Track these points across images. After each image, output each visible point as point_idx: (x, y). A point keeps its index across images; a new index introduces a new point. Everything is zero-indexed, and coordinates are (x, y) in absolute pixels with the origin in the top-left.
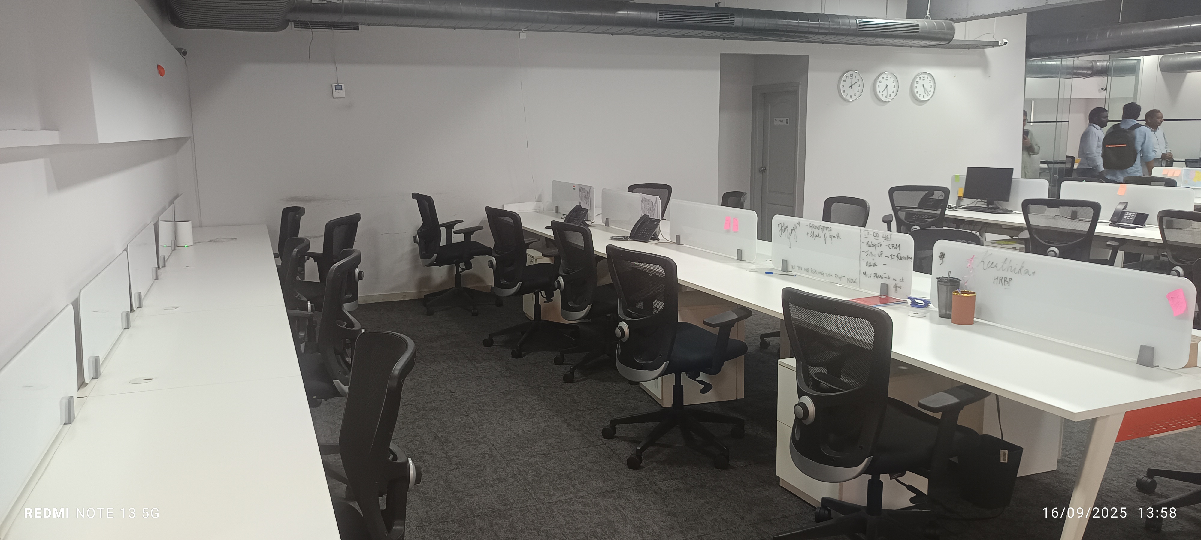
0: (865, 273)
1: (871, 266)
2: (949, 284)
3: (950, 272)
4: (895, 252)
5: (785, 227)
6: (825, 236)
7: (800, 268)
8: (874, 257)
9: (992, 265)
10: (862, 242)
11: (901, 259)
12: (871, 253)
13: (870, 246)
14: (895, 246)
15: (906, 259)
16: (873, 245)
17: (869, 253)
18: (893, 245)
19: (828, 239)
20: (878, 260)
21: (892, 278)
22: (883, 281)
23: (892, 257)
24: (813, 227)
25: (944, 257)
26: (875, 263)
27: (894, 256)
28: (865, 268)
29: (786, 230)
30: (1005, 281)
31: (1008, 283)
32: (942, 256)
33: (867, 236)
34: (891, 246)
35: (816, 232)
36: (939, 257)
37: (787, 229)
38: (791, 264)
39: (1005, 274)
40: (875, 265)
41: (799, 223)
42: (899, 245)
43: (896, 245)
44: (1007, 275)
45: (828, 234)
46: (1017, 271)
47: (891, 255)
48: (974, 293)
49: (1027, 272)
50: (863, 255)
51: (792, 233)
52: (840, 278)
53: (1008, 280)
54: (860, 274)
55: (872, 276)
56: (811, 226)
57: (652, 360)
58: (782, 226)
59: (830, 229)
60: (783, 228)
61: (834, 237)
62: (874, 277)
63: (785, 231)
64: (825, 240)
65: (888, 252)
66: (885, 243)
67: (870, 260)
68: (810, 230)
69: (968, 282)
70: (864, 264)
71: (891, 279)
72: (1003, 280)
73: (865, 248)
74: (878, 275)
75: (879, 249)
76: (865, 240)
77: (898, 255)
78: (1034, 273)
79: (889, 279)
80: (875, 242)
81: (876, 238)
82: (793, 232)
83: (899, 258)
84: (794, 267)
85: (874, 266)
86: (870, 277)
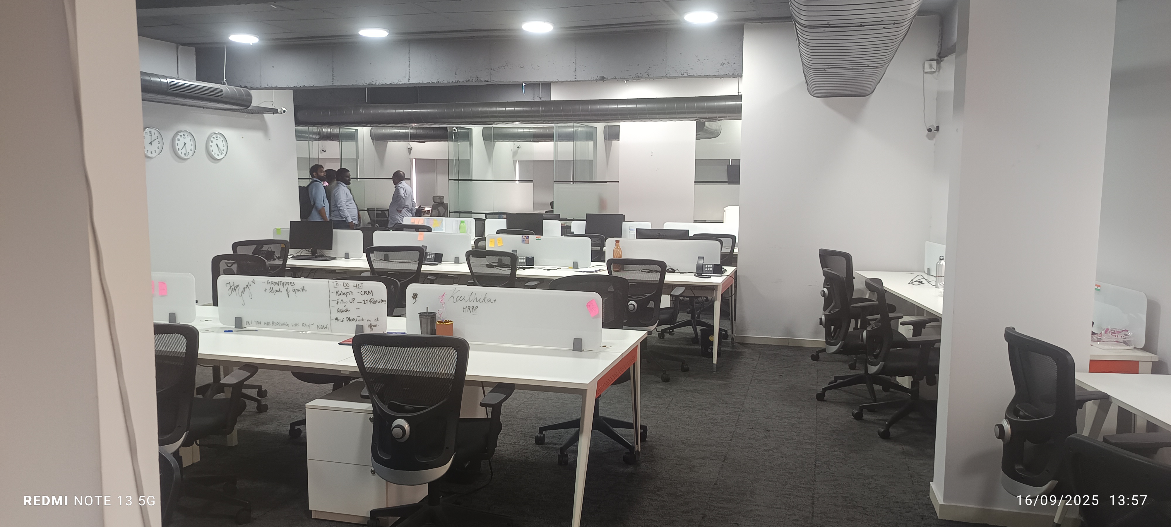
0: (336, 319)
1: (343, 311)
2: (430, 317)
3: (427, 308)
4: (368, 297)
5: (235, 285)
6: (287, 290)
7: (258, 323)
8: (345, 304)
9: (460, 299)
10: (331, 292)
11: (374, 302)
12: (342, 300)
13: (340, 295)
14: (367, 293)
15: (379, 302)
16: (344, 294)
17: (340, 301)
18: (365, 292)
19: (292, 294)
20: (349, 306)
21: (366, 319)
22: (358, 323)
23: (365, 302)
24: (273, 283)
25: (417, 297)
26: (347, 309)
27: (367, 301)
28: (335, 314)
29: (237, 289)
31: (475, 310)
32: (415, 296)
33: (336, 286)
34: (363, 293)
35: (276, 288)
36: (412, 297)
37: (238, 287)
38: (245, 320)
39: (471, 304)
41: (253, 281)
42: (372, 291)
43: (369, 292)
44: (475, 304)
45: (290, 288)
46: (481, 301)
48: (452, 321)
49: (490, 300)
50: (334, 303)
51: (244, 290)
52: (309, 326)
53: (475, 308)
54: (331, 320)
55: (345, 320)
56: (269, 283)
58: (232, 284)
59: (293, 284)
60: (233, 287)
61: (298, 290)
62: (347, 320)
63: (235, 290)
64: (288, 293)
65: (360, 298)
66: (356, 291)
67: (341, 306)
68: (268, 287)
69: (442, 315)
70: (334, 311)
71: (366, 321)
72: (471, 309)
73: (334, 297)
74: (351, 319)
75: (350, 297)
76: (336, 290)
77: (371, 300)
78: (495, 301)
79: (363, 320)
80: (345, 291)
81: (346, 287)
82: (247, 290)
84: (250, 323)
85: (346, 311)
86: (343, 321)
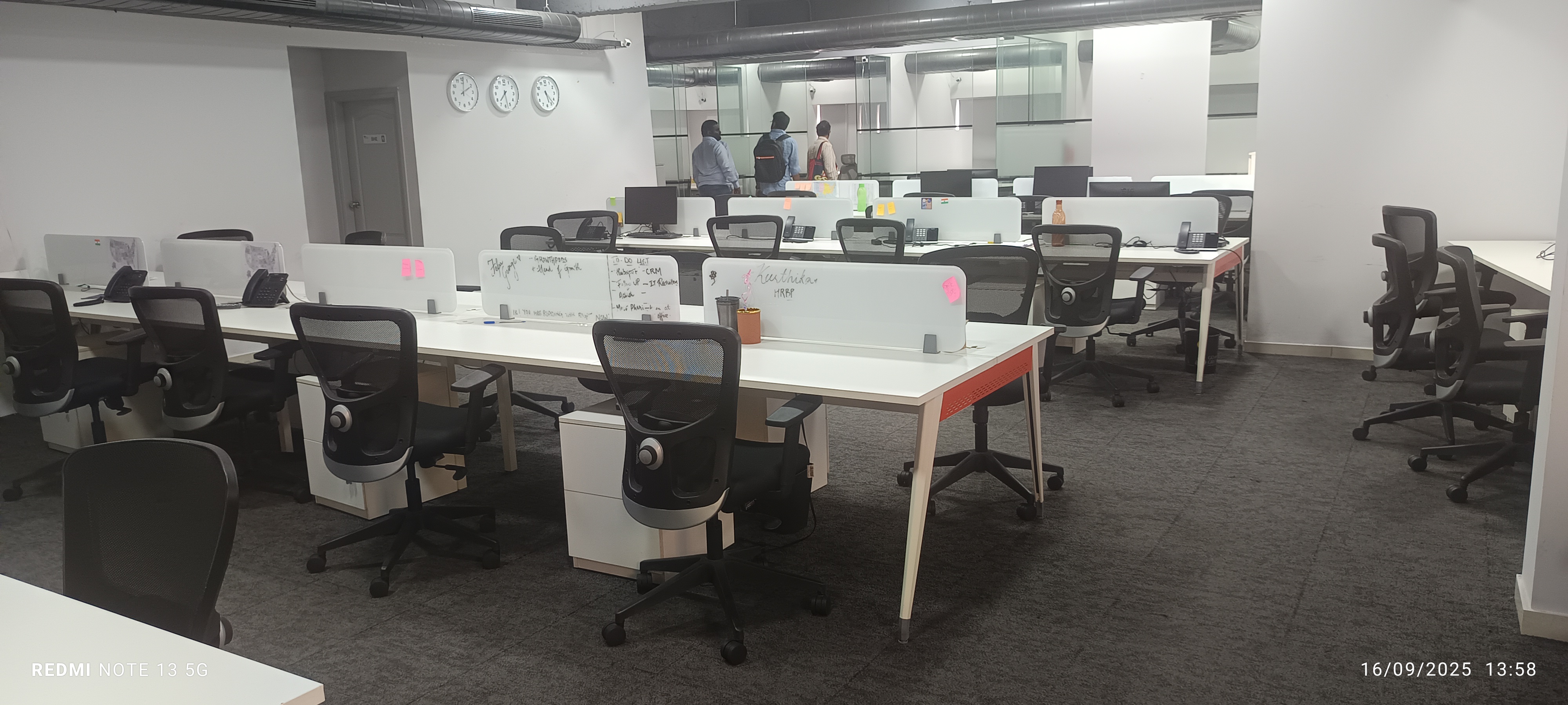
0: (618, 307)
1: (626, 296)
2: (730, 303)
3: (727, 291)
4: (655, 277)
5: (499, 263)
6: (558, 268)
7: (528, 312)
8: (628, 287)
9: (771, 278)
10: (610, 271)
11: (663, 284)
12: (624, 282)
13: (622, 274)
14: (654, 271)
15: (670, 283)
16: (626, 273)
17: (622, 282)
18: (652, 270)
19: (564, 272)
20: (634, 289)
21: (654, 306)
22: (645, 312)
23: (652, 283)
24: (541, 260)
25: (715, 276)
26: (630, 293)
27: (654, 282)
28: (617, 301)
29: (501, 267)
30: (788, 292)
31: (791, 294)
32: (713, 275)
33: (616, 263)
34: (649, 271)
35: (546, 265)
36: (710, 276)
37: (502, 265)
38: (512, 309)
39: (785, 286)
40: (631, 295)
41: (519, 257)
42: (660, 269)
43: (656, 269)
44: (790, 286)
45: (562, 266)
46: (798, 280)
47: (651, 281)
48: (758, 310)
49: (809, 280)
50: (614, 286)
51: (509, 270)
52: (586, 316)
53: (790, 291)
54: (612, 308)
55: (629, 308)
56: (537, 259)
57: (389, 449)
58: (495, 262)
59: (564, 260)
60: (496, 265)
61: (572, 268)
62: (632, 309)
63: (499, 269)
64: (559, 273)
65: (645, 278)
66: (641, 269)
67: (623, 289)
68: (536, 264)
69: (748, 301)
70: (616, 295)
71: (654, 309)
72: (785, 292)
73: (615, 277)
74: (636, 307)
75: (634, 277)
76: (615, 268)
77: (659, 280)
78: (816, 281)
79: (651, 308)
80: (627, 269)
81: (629, 264)
82: (512, 268)
83: (662, 283)
84: (518, 312)
85: (630, 297)
86: (626, 309)
